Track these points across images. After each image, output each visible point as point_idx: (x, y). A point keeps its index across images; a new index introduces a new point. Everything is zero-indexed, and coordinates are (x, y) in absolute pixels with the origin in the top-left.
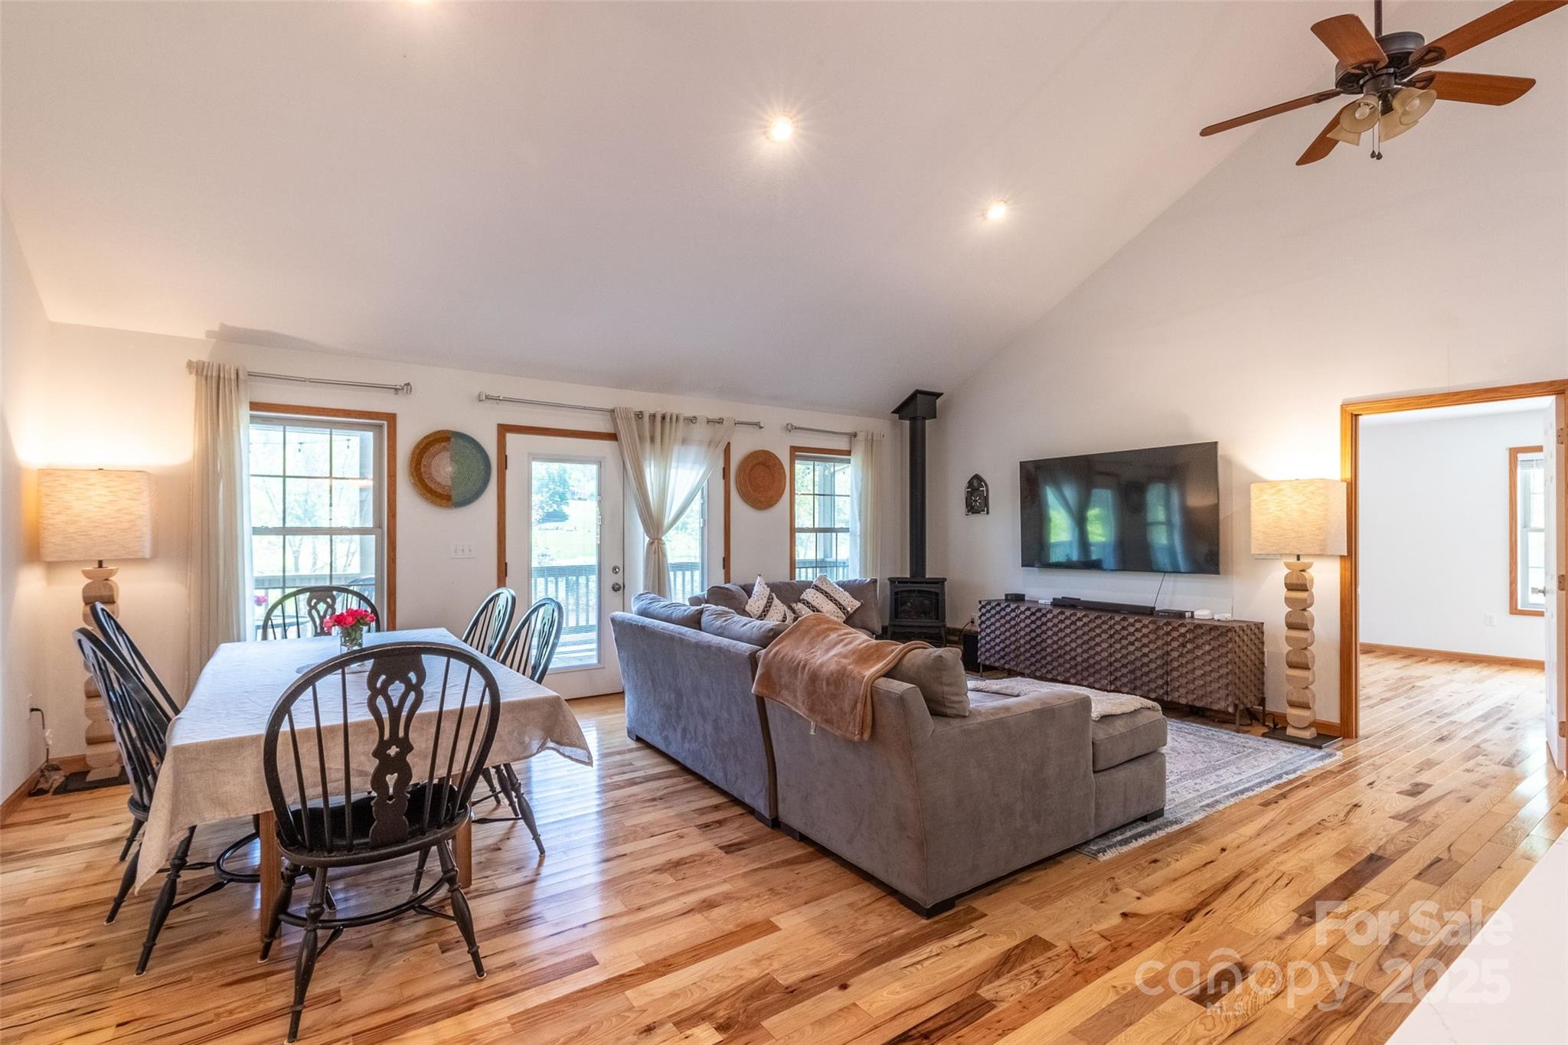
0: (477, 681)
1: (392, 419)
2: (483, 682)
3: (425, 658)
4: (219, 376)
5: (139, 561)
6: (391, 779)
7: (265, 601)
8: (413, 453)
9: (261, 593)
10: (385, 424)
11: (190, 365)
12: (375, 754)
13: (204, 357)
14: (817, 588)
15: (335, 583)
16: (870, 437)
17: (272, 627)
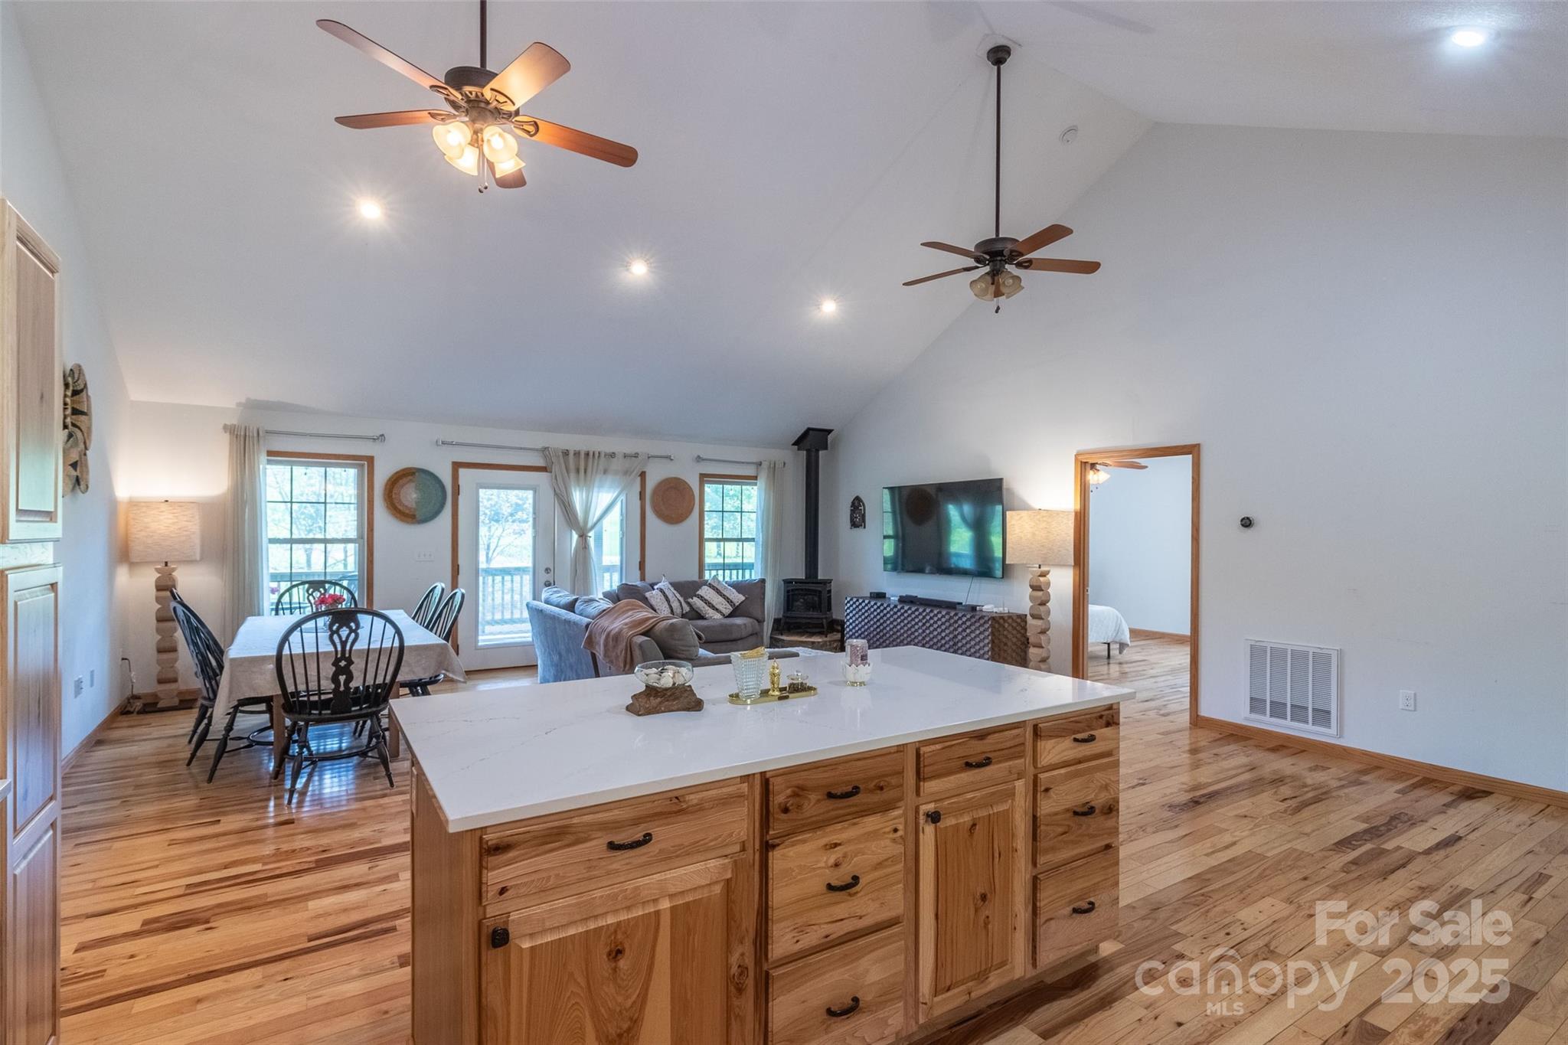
0: (390, 630)
1: (370, 460)
2: (393, 631)
3: (360, 616)
4: (245, 435)
5: (190, 562)
6: (342, 678)
7: (278, 591)
8: (386, 485)
9: (274, 585)
10: (366, 464)
11: (225, 428)
12: (333, 664)
13: (234, 422)
14: (710, 586)
15: (328, 578)
16: (772, 466)
17: (283, 609)
